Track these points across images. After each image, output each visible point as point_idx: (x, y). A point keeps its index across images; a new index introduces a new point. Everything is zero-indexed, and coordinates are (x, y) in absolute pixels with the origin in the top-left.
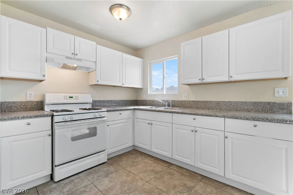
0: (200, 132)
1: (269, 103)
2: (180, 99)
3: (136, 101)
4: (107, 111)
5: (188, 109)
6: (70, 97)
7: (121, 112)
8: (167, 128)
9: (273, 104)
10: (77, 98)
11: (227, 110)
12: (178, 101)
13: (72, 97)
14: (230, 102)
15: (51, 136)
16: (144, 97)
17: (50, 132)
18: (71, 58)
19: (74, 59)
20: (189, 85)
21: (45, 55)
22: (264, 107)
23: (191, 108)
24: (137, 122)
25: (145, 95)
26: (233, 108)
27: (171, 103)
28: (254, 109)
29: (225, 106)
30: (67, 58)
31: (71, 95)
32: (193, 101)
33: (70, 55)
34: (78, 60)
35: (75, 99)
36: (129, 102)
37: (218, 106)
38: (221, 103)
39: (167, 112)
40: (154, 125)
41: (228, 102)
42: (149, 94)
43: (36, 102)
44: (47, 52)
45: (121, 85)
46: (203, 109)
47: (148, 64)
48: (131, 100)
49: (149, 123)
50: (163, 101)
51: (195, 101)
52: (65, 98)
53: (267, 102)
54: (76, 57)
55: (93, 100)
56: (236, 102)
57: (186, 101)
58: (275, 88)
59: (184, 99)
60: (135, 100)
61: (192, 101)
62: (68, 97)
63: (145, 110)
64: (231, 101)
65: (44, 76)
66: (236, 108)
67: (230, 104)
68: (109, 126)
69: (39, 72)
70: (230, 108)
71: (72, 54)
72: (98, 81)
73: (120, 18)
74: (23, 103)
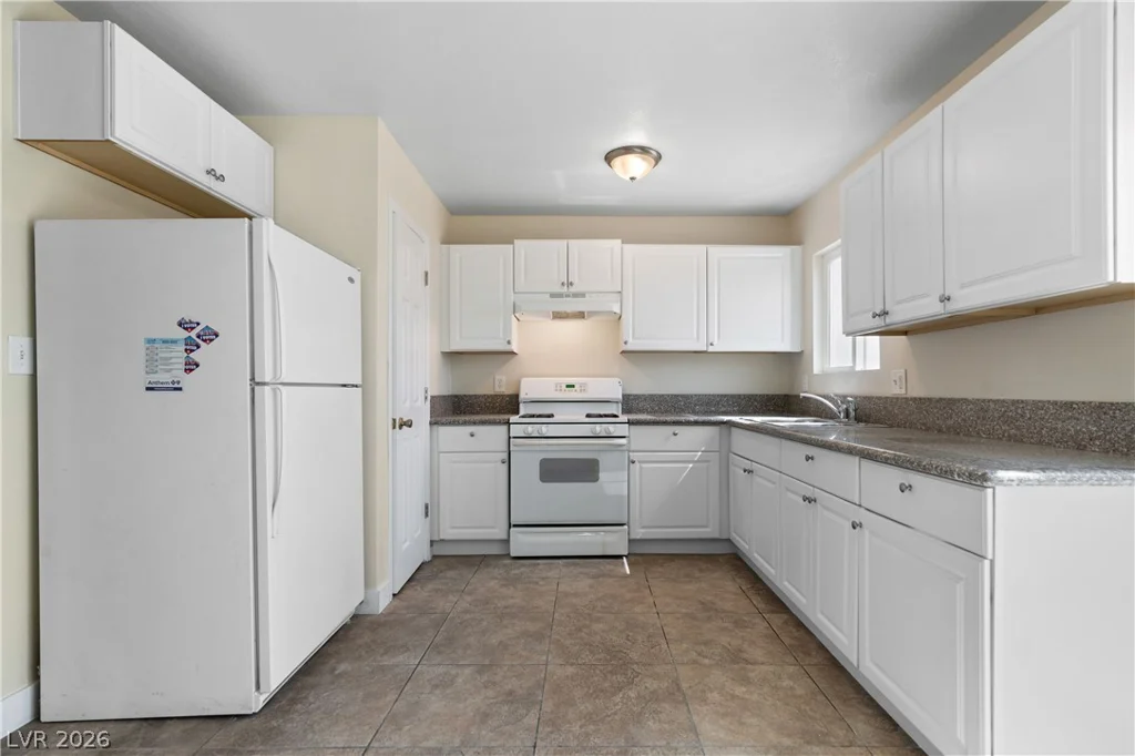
4: (630, 423)
6: (568, 386)
7: (677, 429)
10: (583, 388)
12: (879, 398)
13: (573, 386)
15: (507, 464)
17: (505, 456)
18: (560, 295)
19: (568, 296)
20: (905, 333)
21: (512, 297)
27: (852, 407)
29: (1004, 423)
30: (553, 295)
31: (571, 381)
33: (557, 290)
34: (576, 295)
35: (579, 390)
37: (984, 419)
38: (992, 405)
39: (770, 433)
40: (755, 474)
43: (508, 396)
44: (515, 293)
45: (704, 349)
47: (815, 261)
48: (766, 392)
49: (747, 468)
51: (920, 399)
52: (558, 387)
54: (572, 289)
55: (627, 393)
56: (1037, 406)
57: (897, 398)
60: (785, 395)
62: (564, 387)
64: (1024, 398)
65: (509, 342)
66: (1039, 433)
67: (1019, 411)
68: (637, 465)
69: (501, 335)
70: (1018, 428)
71: (563, 284)
72: (626, 343)
73: (632, 176)
74: (488, 396)
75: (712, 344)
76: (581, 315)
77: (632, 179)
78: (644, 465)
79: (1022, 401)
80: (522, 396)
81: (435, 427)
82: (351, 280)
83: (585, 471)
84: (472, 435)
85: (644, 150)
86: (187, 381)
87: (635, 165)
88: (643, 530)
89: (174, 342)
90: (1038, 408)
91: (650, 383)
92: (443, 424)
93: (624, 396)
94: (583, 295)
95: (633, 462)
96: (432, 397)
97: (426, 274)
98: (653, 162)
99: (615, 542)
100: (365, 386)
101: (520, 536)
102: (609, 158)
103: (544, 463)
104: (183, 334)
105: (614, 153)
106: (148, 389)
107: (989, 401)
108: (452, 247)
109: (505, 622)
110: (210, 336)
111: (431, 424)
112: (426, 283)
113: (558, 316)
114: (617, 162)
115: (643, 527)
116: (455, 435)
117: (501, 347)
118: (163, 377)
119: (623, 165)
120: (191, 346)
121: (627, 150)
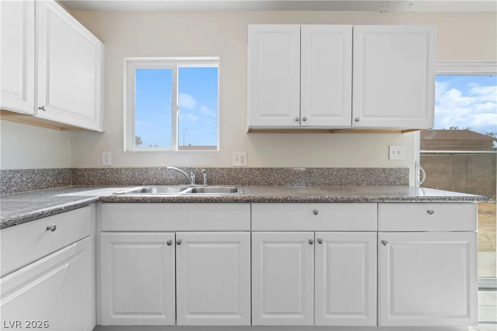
0: (326, 242)
1: (384, 170)
2: (227, 165)
3: (73, 171)
5: (247, 186)
8: (236, 245)
9: (389, 171)
11: (325, 184)
12: (222, 169)
14: (330, 168)
16: (107, 161)
22: (378, 177)
23: (254, 184)
24: (113, 243)
25: (110, 152)
26: (334, 180)
27: (205, 175)
28: (365, 180)
29: (322, 178)
32: (258, 169)
36: (48, 175)
37: (310, 177)
38: (315, 170)
39: (236, 201)
40: (188, 243)
41: (328, 169)
42: (125, 150)
46: (279, 184)
47: (125, 62)
49: (168, 240)
50: (182, 168)
51: (263, 168)
53: (382, 169)
56: (339, 170)
57: (242, 169)
58: (391, 147)
59: (237, 164)
60: (70, 169)
61: (255, 169)
63: (151, 202)
64: (333, 167)
66: (340, 181)
67: (330, 172)
70: (330, 180)
75: (42, 108)
79: (332, 169)
90: (340, 170)
107: (313, 168)
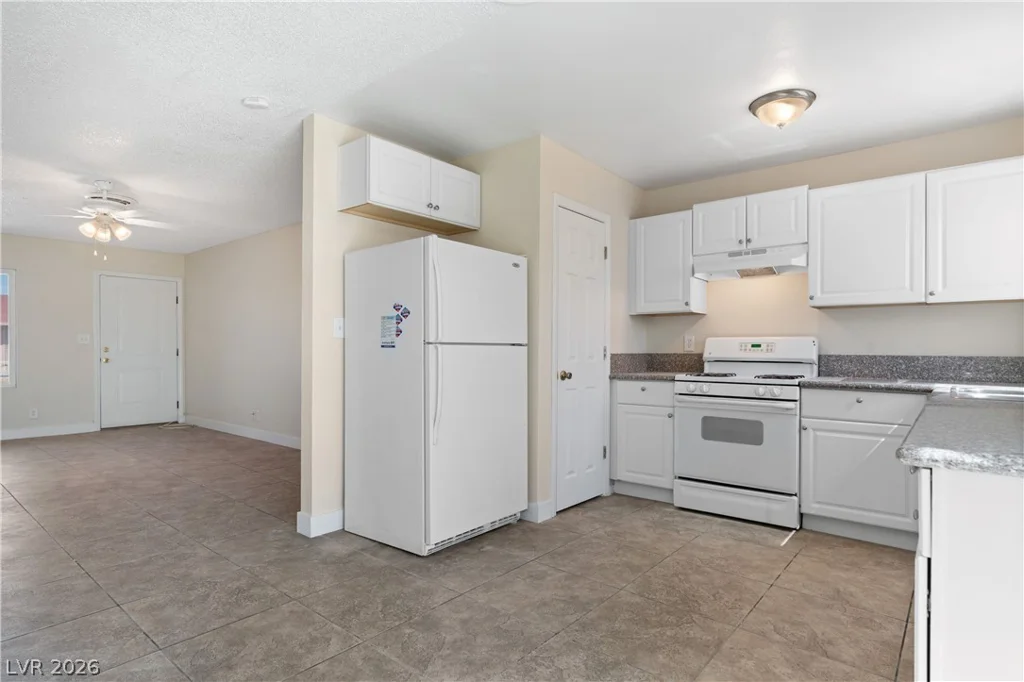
4: (800, 385)
6: (753, 346)
10: (770, 348)
13: (759, 346)
15: (673, 418)
17: (672, 411)
18: (739, 254)
19: (747, 253)
21: (691, 261)
30: (732, 254)
31: (756, 341)
33: (737, 248)
34: (755, 252)
35: (765, 350)
43: (697, 355)
44: (694, 256)
45: (923, 300)
52: (742, 346)
54: (751, 246)
55: (823, 353)
62: (749, 346)
65: (687, 304)
68: (811, 432)
69: (680, 298)
71: (740, 242)
72: (811, 298)
73: (778, 122)
74: (679, 355)
75: (931, 294)
76: (770, 271)
77: (780, 125)
78: (818, 433)
80: (706, 356)
81: (614, 381)
82: (516, 265)
83: (748, 433)
84: (643, 390)
85: (790, 93)
86: (398, 341)
87: (783, 111)
88: (817, 506)
89: (392, 318)
91: (850, 342)
92: (619, 379)
93: (820, 357)
94: (763, 251)
95: (805, 429)
96: (613, 356)
97: (606, 249)
98: (806, 104)
99: (784, 512)
100: (530, 345)
101: (683, 488)
102: (753, 108)
103: (705, 420)
104: (395, 313)
105: (759, 102)
106: (383, 346)
108: (638, 220)
109: (620, 552)
110: (406, 314)
111: (612, 378)
112: (606, 257)
113: (745, 274)
114: (760, 111)
115: (819, 503)
116: (628, 389)
117: (681, 308)
118: (388, 340)
119: (766, 113)
120: (398, 321)
121: (771, 97)
